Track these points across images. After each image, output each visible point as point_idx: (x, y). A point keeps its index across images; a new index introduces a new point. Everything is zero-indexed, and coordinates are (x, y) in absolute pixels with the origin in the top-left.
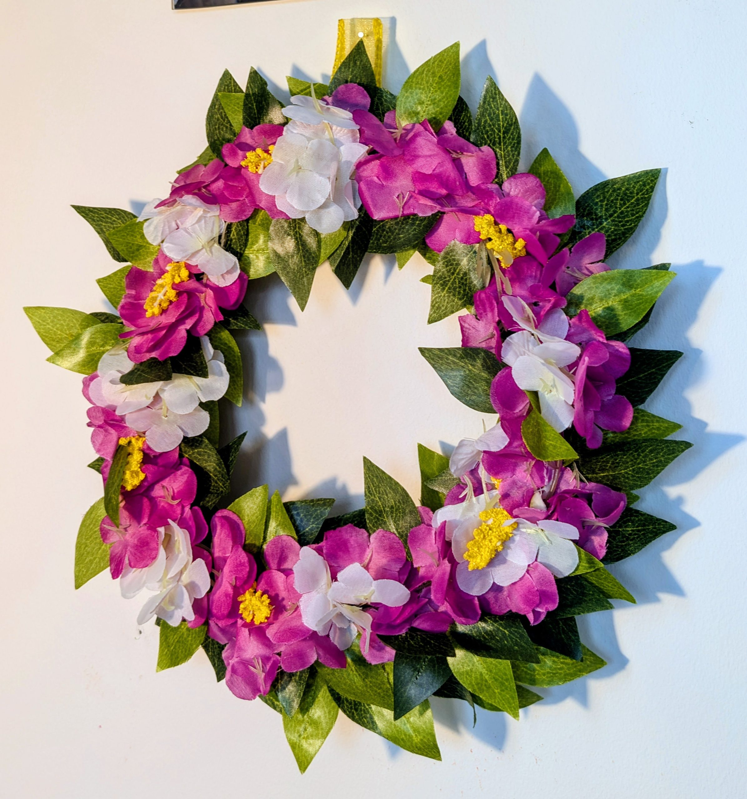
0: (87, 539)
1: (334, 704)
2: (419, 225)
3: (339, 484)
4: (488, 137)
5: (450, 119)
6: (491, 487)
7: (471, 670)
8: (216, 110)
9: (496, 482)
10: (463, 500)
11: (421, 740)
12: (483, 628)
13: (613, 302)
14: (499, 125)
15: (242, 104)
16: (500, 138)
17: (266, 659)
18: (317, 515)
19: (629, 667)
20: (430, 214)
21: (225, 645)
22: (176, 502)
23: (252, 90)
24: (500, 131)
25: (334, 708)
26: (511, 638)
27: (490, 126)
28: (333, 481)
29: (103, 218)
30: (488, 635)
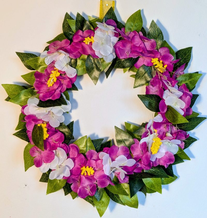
0: (27, 156)
1: (108, 196)
2: (133, 61)
3: (96, 135)
4: (152, 37)
5: (141, 31)
6: (154, 132)
7: (149, 182)
8: (65, 25)
9: (156, 131)
10: (148, 136)
11: (134, 203)
12: (152, 170)
13: (187, 82)
14: (156, 33)
15: (75, 23)
16: (156, 37)
17: (90, 185)
18: (99, 144)
19: (180, 178)
20: (136, 57)
21: (72, 184)
22: (57, 142)
23: (78, 19)
24: (156, 35)
25: (108, 197)
26: (160, 172)
27: (153, 34)
28: (94, 134)
29: (25, 56)
30: (154, 172)
